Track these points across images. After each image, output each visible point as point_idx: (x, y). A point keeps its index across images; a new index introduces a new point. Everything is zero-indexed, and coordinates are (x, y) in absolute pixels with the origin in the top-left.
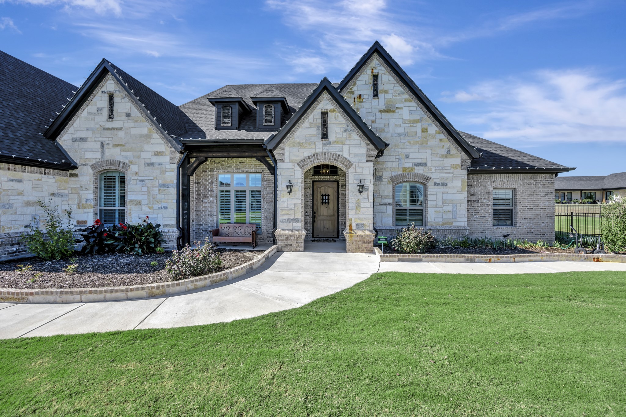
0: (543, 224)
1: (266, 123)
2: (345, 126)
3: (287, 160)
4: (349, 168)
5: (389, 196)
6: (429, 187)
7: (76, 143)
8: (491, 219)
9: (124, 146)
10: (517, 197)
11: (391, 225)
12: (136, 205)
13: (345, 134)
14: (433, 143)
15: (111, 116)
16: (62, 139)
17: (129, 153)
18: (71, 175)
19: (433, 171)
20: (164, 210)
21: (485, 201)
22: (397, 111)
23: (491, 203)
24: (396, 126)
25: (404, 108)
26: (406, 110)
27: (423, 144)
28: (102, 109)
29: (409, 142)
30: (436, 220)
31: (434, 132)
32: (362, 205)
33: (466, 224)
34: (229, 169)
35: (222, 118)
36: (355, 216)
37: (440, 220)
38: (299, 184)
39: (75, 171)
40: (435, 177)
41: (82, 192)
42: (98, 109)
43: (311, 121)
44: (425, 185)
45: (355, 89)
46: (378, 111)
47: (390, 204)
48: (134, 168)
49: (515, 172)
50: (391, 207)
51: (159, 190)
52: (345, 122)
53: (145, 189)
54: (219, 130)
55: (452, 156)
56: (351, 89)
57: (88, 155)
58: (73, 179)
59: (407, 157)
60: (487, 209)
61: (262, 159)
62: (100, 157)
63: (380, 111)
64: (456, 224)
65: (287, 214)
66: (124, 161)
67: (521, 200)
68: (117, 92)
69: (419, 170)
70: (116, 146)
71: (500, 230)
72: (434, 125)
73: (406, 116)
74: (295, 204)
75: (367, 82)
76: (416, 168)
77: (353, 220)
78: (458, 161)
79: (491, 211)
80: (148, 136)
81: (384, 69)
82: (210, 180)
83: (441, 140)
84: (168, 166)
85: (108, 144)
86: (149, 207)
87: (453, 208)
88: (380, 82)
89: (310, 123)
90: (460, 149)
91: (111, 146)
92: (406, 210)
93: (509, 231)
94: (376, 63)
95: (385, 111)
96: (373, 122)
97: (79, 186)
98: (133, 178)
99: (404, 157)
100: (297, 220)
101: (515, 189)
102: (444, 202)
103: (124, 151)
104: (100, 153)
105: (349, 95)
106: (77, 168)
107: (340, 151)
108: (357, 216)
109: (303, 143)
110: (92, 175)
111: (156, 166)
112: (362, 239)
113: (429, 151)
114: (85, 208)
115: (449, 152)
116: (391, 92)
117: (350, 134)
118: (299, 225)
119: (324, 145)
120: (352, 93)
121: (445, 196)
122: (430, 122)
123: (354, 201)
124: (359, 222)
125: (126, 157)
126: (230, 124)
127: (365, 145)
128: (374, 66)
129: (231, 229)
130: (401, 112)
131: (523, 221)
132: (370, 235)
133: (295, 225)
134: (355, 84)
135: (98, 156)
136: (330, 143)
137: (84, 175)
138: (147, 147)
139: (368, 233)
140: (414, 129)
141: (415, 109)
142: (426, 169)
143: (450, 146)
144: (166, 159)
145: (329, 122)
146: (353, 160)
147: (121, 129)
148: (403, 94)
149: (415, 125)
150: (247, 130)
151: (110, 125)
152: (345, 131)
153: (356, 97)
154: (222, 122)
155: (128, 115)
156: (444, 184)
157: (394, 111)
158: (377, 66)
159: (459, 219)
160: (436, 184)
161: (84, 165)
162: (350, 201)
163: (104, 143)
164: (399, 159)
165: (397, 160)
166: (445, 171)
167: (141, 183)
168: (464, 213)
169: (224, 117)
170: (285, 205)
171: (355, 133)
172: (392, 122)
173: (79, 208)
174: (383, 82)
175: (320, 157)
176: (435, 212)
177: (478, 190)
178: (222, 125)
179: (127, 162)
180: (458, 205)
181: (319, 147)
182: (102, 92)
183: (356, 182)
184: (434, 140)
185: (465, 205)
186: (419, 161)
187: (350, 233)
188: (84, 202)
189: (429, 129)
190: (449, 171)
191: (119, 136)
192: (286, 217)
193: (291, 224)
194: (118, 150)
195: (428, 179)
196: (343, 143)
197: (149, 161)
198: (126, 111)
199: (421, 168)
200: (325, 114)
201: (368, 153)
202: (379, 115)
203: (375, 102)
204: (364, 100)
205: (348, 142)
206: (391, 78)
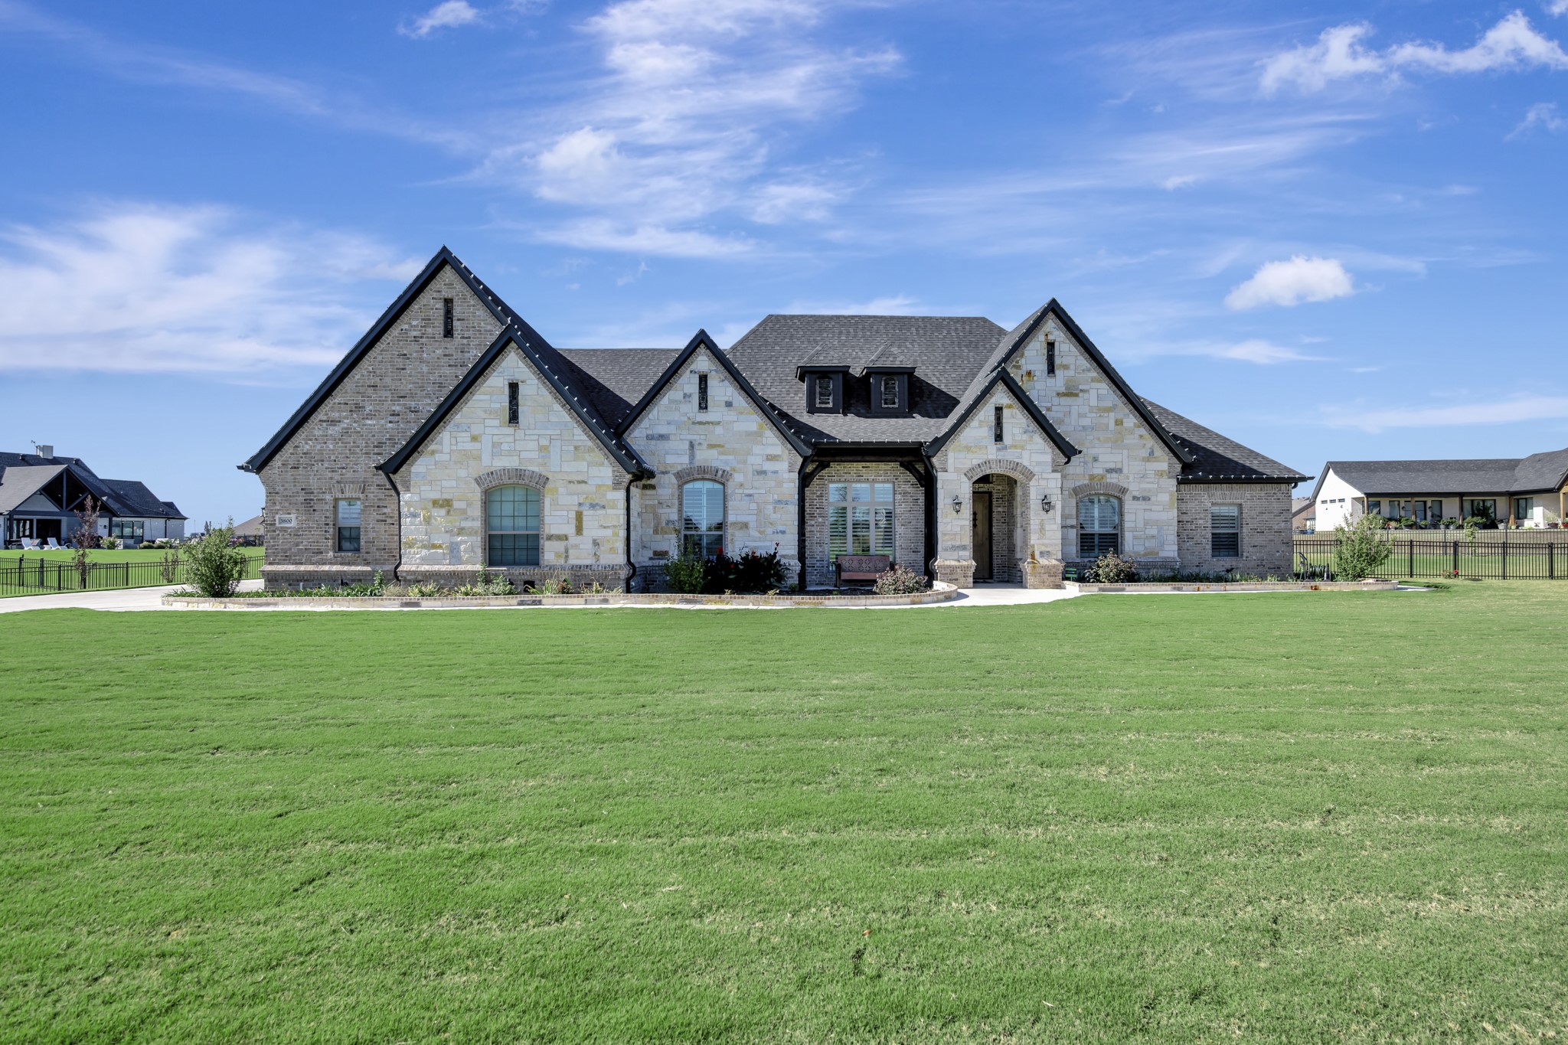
0: (1278, 554)
1: (886, 403)
2: (1025, 426)
3: (950, 468)
4: (1030, 480)
5: (1072, 515)
6: (1126, 502)
7: (653, 442)
8: (1209, 547)
9: (723, 446)
10: (1244, 516)
11: (1074, 556)
12: (741, 528)
13: (1025, 437)
14: (1131, 440)
15: (703, 405)
16: (632, 436)
17: (730, 457)
18: (645, 487)
19: (1131, 479)
20: (780, 535)
21: (1201, 522)
22: (1081, 394)
23: (1209, 524)
24: (1080, 416)
25: (1091, 391)
26: (1093, 394)
27: (1117, 442)
28: (690, 396)
29: (1099, 439)
30: (1135, 549)
31: (1132, 425)
32: (1047, 527)
33: (1176, 554)
34: (847, 477)
35: (818, 396)
36: (1038, 542)
37: (1140, 549)
38: (967, 500)
39: (652, 482)
40: (1134, 488)
41: (661, 511)
42: (685, 396)
43: (982, 418)
44: (1120, 500)
45: (1022, 361)
46: (1055, 394)
47: (1072, 527)
48: (738, 478)
49: (1249, 481)
50: (1074, 531)
51: (775, 508)
52: (1024, 420)
53: (754, 506)
54: (813, 413)
55: (1157, 460)
56: (1017, 362)
57: (670, 459)
58: (649, 492)
59: (1095, 459)
60: (1204, 532)
61: (908, 466)
62: (687, 462)
63: (1058, 394)
64: (1162, 554)
65: (951, 540)
66: (724, 468)
67: (1249, 521)
68: (713, 373)
69: (1112, 479)
70: (711, 446)
71: (1222, 563)
72: (1131, 416)
73: (1094, 402)
74: (962, 526)
75: (1039, 353)
76: (1108, 476)
77: (1036, 546)
78: (1164, 466)
79: (1209, 536)
80: (759, 434)
81: (1062, 335)
82: (819, 493)
83: (1141, 436)
84: (786, 475)
85: (700, 444)
86: (760, 532)
87: (1159, 532)
88: (1056, 352)
89: (981, 421)
90: (1166, 449)
91: (705, 446)
92: (1093, 535)
93: (1234, 563)
94: (1051, 325)
95: (1065, 395)
96: (1049, 409)
97: (656, 502)
98: (737, 491)
99: (1091, 459)
100: (964, 548)
101: (1241, 505)
102: (1146, 523)
103: (723, 454)
104: (688, 456)
105: (1014, 370)
106: (654, 477)
107: (1018, 458)
108: (1041, 542)
109: (971, 447)
110: (676, 486)
111: (769, 474)
112: (1048, 570)
113: (1125, 452)
114: (666, 533)
115: (1152, 453)
116: (1072, 367)
117: (1032, 437)
118: (968, 553)
119: (999, 450)
120: (1018, 367)
121: (1148, 515)
122: (1126, 411)
123: (1038, 522)
124: (1043, 549)
125: (726, 462)
126: (830, 405)
127: (1050, 450)
128: (1048, 330)
129: (855, 562)
130: (1086, 395)
131: (1251, 549)
132: (1057, 565)
133: (962, 553)
134: (1022, 355)
135: (685, 460)
136: (1006, 448)
137: (664, 487)
138: (757, 449)
139: (1054, 562)
140: (1104, 421)
141: (1105, 392)
142: (1122, 477)
143: (1153, 446)
144: (783, 466)
145: (1004, 421)
146: (1035, 470)
147: (718, 423)
148: (1089, 370)
149: (1106, 415)
150: (858, 415)
151: (702, 417)
152: (1025, 433)
153: (1024, 374)
154: (818, 401)
155: (729, 404)
156: (1146, 499)
157: (1077, 395)
158: (1052, 330)
159: (1166, 547)
160: (1135, 498)
161: (663, 473)
162: (1032, 522)
163: (694, 442)
164: (1085, 463)
165: (1082, 464)
166: (1148, 480)
167: (748, 498)
168: (1173, 538)
169: (821, 394)
170: (949, 527)
171: (1037, 435)
172: (1074, 410)
173: (657, 534)
174: (1062, 354)
175: (994, 466)
176: (1135, 538)
177: (1191, 506)
178: (818, 405)
179: (728, 469)
180: (1165, 528)
181: (992, 452)
182: (691, 372)
183: (1039, 497)
184: (1132, 436)
185: (1173, 528)
186: (1112, 466)
187: (1033, 563)
188: (664, 524)
189: (1124, 420)
190: (1151, 480)
191: (716, 433)
192: (949, 543)
193: (956, 553)
194: (714, 452)
195: (1124, 491)
196: (1023, 448)
197: (759, 468)
198: (726, 399)
199: (1114, 475)
200: (999, 410)
201: (1054, 461)
202: (1056, 400)
203: (1051, 381)
204: (1035, 378)
205: (1028, 447)
206: (1073, 349)
